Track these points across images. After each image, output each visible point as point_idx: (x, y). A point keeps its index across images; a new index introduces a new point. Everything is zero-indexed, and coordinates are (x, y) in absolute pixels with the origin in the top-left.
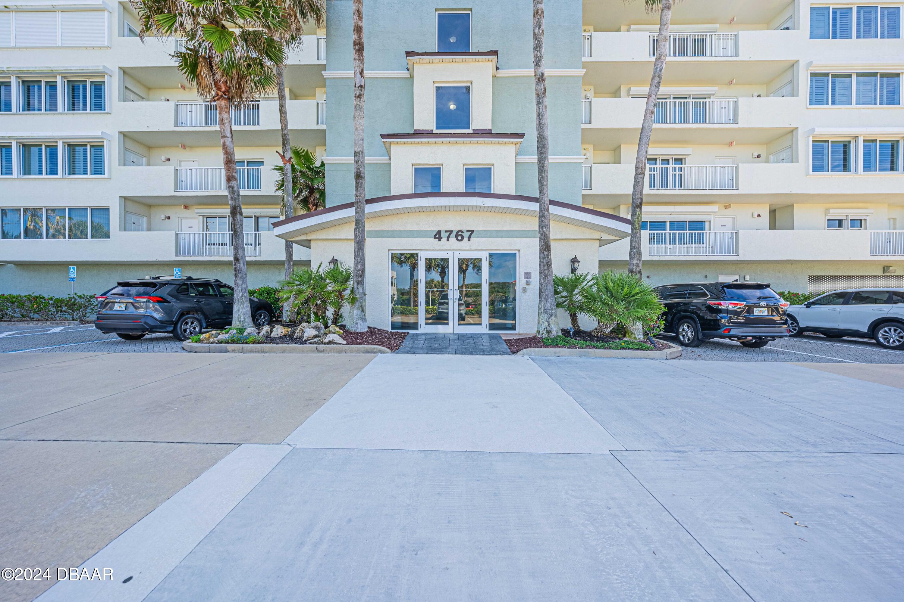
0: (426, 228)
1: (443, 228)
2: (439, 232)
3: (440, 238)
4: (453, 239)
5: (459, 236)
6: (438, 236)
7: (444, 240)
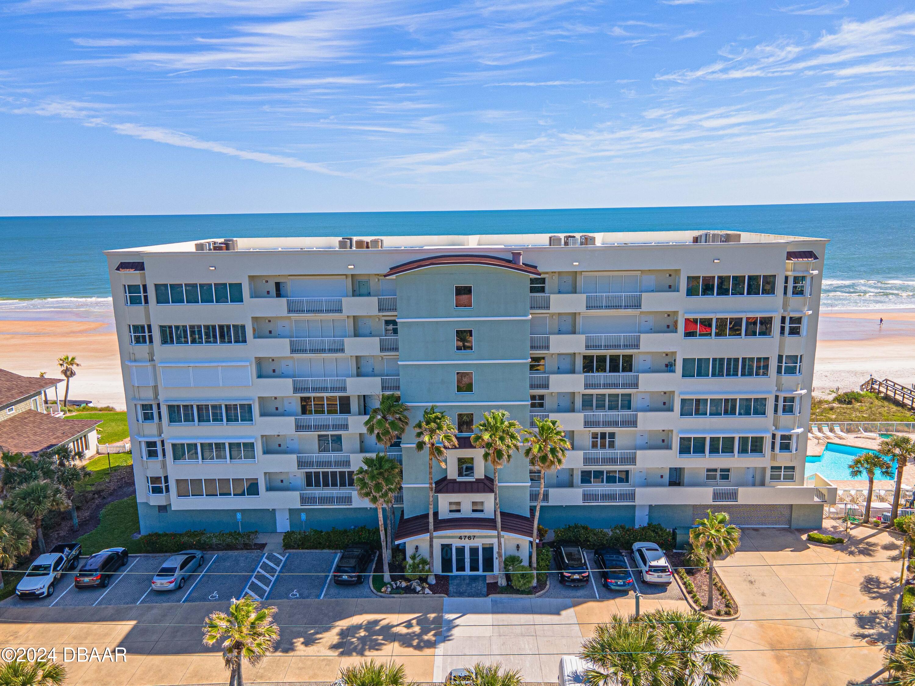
0: (456, 535)
1: (462, 535)
2: (461, 537)
3: (461, 539)
4: (467, 539)
5: (469, 538)
6: (460, 538)
7: (463, 539)
